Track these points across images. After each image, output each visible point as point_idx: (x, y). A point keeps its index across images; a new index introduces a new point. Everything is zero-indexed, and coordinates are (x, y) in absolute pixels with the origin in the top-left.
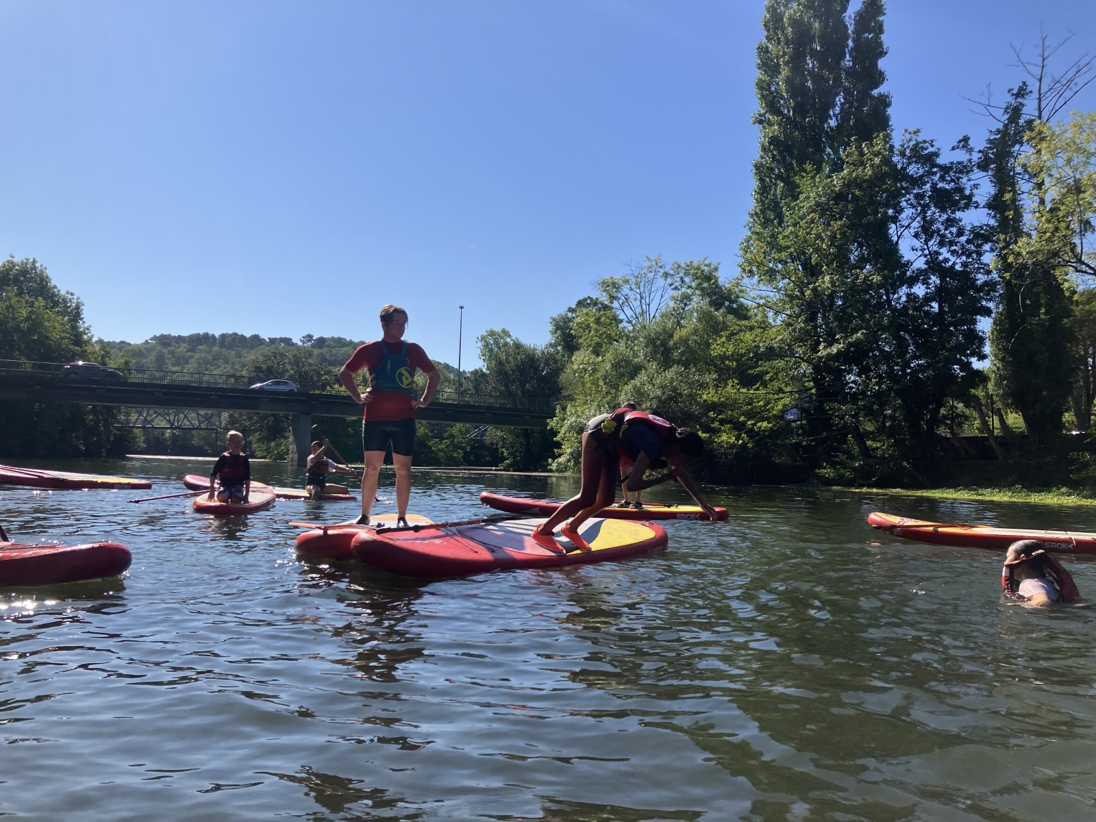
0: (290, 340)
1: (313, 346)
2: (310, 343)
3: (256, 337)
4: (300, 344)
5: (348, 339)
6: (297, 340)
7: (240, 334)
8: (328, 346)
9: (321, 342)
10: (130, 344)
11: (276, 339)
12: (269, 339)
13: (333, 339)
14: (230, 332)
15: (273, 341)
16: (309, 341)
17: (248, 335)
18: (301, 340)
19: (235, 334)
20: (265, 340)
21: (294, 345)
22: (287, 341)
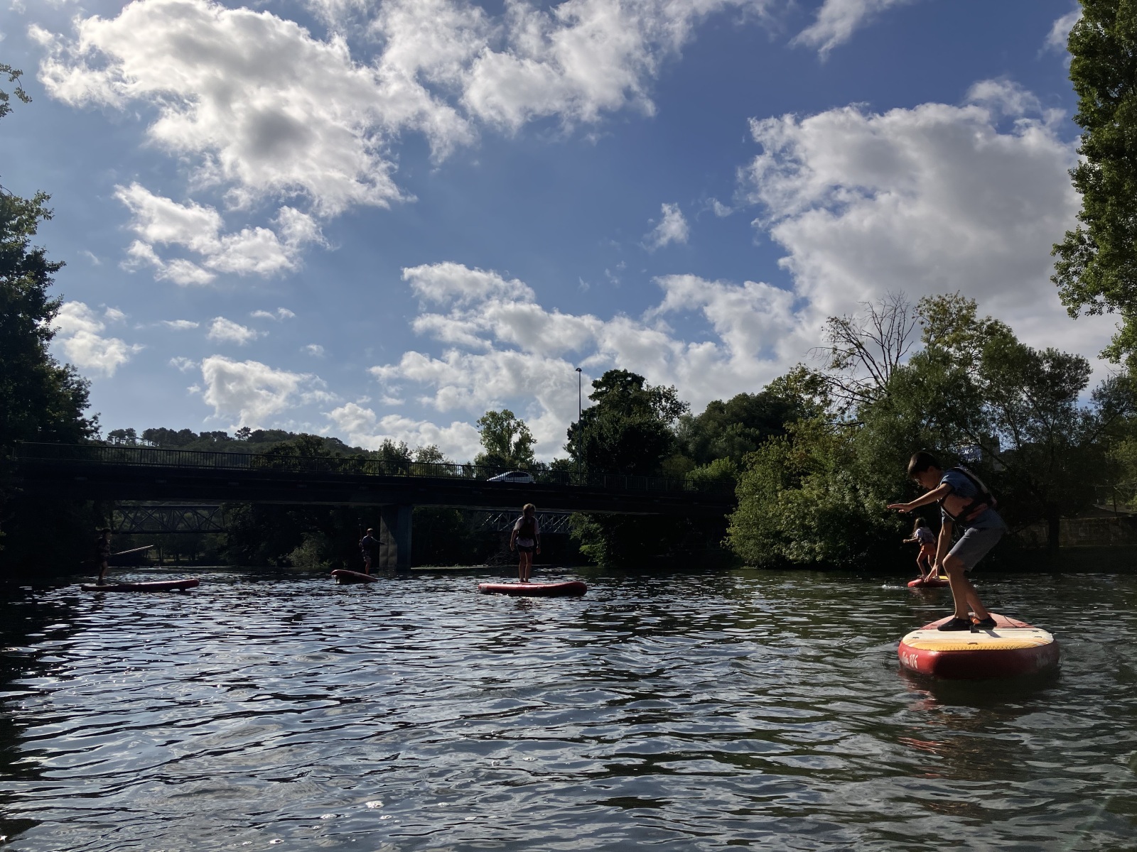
0: (225, 434)
1: (250, 438)
2: (246, 438)
4: (237, 438)
5: (288, 433)
6: (231, 435)
7: (168, 429)
8: (267, 440)
9: (259, 434)
11: (208, 433)
12: (201, 433)
13: (272, 432)
14: (157, 428)
15: (205, 436)
16: (246, 435)
17: (177, 431)
18: (236, 435)
19: (163, 429)
20: (196, 435)
21: (229, 439)
22: (222, 435)
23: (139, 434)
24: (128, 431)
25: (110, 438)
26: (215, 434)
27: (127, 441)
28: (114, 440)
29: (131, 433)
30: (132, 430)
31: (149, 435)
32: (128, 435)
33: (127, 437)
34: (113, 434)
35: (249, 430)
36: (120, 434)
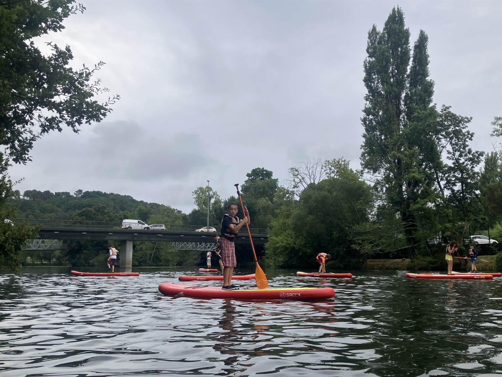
0: (69, 193)
3: (47, 193)
4: (75, 196)
5: (103, 192)
6: (72, 194)
7: (38, 190)
8: (92, 197)
9: (87, 193)
11: (60, 193)
14: (32, 190)
15: (58, 194)
16: (80, 194)
17: (42, 191)
18: (75, 194)
19: (35, 191)
20: (53, 194)
21: (71, 196)
22: (67, 194)
23: (22, 193)
26: (63, 193)
27: (16, 197)
30: (18, 191)
31: (27, 193)
35: (82, 191)
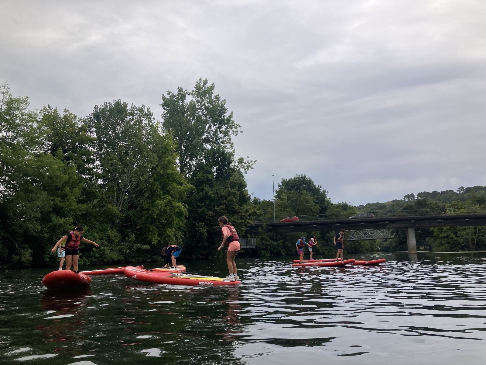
1: (465, 192)
2: (463, 191)
4: (458, 192)
5: (483, 186)
6: (455, 191)
8: (473, 192)
9: (469, 189)
10: (381, 203)
12: (442, 192)
13: (475, 187)
16: (462, 190)
17: (431, 193)
19: (425, 192)
21: (455, 193)
22: (451, 192)
23: (416, 195)
24: (411, 194)
25: (404, 199)
26: (447, 191)
27: (411, 198)
28: (406, 199)
29: (412, 195)
30: (412, 194)
31: (419, 195)
32: (412, 196)
33: (411, 197)
34: (406, 196)
35: (464, 188)
36: (408, 196)
